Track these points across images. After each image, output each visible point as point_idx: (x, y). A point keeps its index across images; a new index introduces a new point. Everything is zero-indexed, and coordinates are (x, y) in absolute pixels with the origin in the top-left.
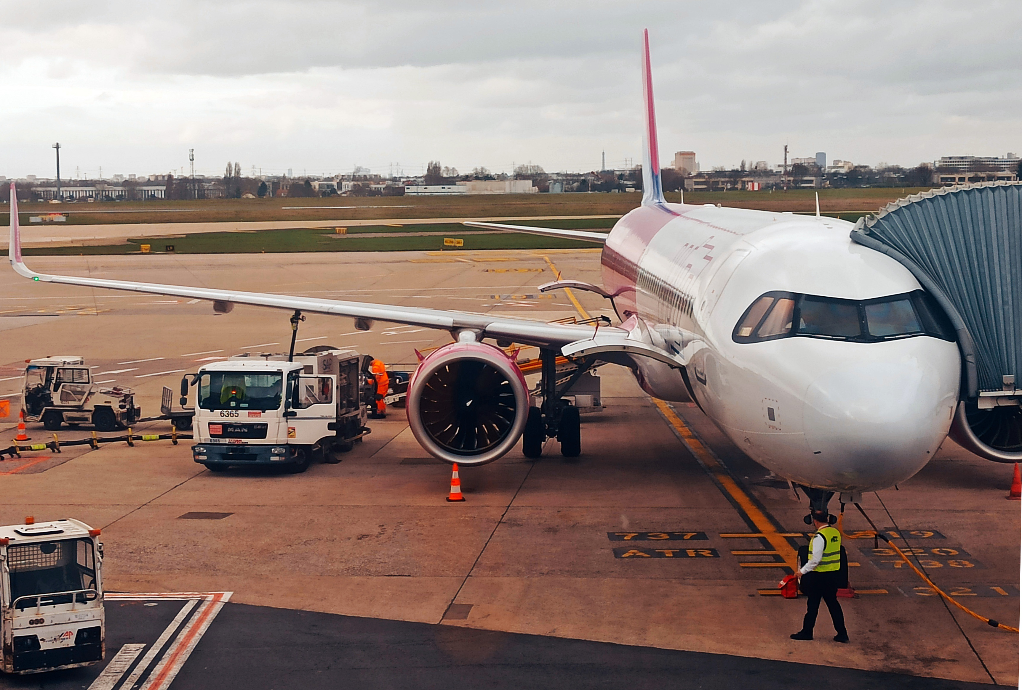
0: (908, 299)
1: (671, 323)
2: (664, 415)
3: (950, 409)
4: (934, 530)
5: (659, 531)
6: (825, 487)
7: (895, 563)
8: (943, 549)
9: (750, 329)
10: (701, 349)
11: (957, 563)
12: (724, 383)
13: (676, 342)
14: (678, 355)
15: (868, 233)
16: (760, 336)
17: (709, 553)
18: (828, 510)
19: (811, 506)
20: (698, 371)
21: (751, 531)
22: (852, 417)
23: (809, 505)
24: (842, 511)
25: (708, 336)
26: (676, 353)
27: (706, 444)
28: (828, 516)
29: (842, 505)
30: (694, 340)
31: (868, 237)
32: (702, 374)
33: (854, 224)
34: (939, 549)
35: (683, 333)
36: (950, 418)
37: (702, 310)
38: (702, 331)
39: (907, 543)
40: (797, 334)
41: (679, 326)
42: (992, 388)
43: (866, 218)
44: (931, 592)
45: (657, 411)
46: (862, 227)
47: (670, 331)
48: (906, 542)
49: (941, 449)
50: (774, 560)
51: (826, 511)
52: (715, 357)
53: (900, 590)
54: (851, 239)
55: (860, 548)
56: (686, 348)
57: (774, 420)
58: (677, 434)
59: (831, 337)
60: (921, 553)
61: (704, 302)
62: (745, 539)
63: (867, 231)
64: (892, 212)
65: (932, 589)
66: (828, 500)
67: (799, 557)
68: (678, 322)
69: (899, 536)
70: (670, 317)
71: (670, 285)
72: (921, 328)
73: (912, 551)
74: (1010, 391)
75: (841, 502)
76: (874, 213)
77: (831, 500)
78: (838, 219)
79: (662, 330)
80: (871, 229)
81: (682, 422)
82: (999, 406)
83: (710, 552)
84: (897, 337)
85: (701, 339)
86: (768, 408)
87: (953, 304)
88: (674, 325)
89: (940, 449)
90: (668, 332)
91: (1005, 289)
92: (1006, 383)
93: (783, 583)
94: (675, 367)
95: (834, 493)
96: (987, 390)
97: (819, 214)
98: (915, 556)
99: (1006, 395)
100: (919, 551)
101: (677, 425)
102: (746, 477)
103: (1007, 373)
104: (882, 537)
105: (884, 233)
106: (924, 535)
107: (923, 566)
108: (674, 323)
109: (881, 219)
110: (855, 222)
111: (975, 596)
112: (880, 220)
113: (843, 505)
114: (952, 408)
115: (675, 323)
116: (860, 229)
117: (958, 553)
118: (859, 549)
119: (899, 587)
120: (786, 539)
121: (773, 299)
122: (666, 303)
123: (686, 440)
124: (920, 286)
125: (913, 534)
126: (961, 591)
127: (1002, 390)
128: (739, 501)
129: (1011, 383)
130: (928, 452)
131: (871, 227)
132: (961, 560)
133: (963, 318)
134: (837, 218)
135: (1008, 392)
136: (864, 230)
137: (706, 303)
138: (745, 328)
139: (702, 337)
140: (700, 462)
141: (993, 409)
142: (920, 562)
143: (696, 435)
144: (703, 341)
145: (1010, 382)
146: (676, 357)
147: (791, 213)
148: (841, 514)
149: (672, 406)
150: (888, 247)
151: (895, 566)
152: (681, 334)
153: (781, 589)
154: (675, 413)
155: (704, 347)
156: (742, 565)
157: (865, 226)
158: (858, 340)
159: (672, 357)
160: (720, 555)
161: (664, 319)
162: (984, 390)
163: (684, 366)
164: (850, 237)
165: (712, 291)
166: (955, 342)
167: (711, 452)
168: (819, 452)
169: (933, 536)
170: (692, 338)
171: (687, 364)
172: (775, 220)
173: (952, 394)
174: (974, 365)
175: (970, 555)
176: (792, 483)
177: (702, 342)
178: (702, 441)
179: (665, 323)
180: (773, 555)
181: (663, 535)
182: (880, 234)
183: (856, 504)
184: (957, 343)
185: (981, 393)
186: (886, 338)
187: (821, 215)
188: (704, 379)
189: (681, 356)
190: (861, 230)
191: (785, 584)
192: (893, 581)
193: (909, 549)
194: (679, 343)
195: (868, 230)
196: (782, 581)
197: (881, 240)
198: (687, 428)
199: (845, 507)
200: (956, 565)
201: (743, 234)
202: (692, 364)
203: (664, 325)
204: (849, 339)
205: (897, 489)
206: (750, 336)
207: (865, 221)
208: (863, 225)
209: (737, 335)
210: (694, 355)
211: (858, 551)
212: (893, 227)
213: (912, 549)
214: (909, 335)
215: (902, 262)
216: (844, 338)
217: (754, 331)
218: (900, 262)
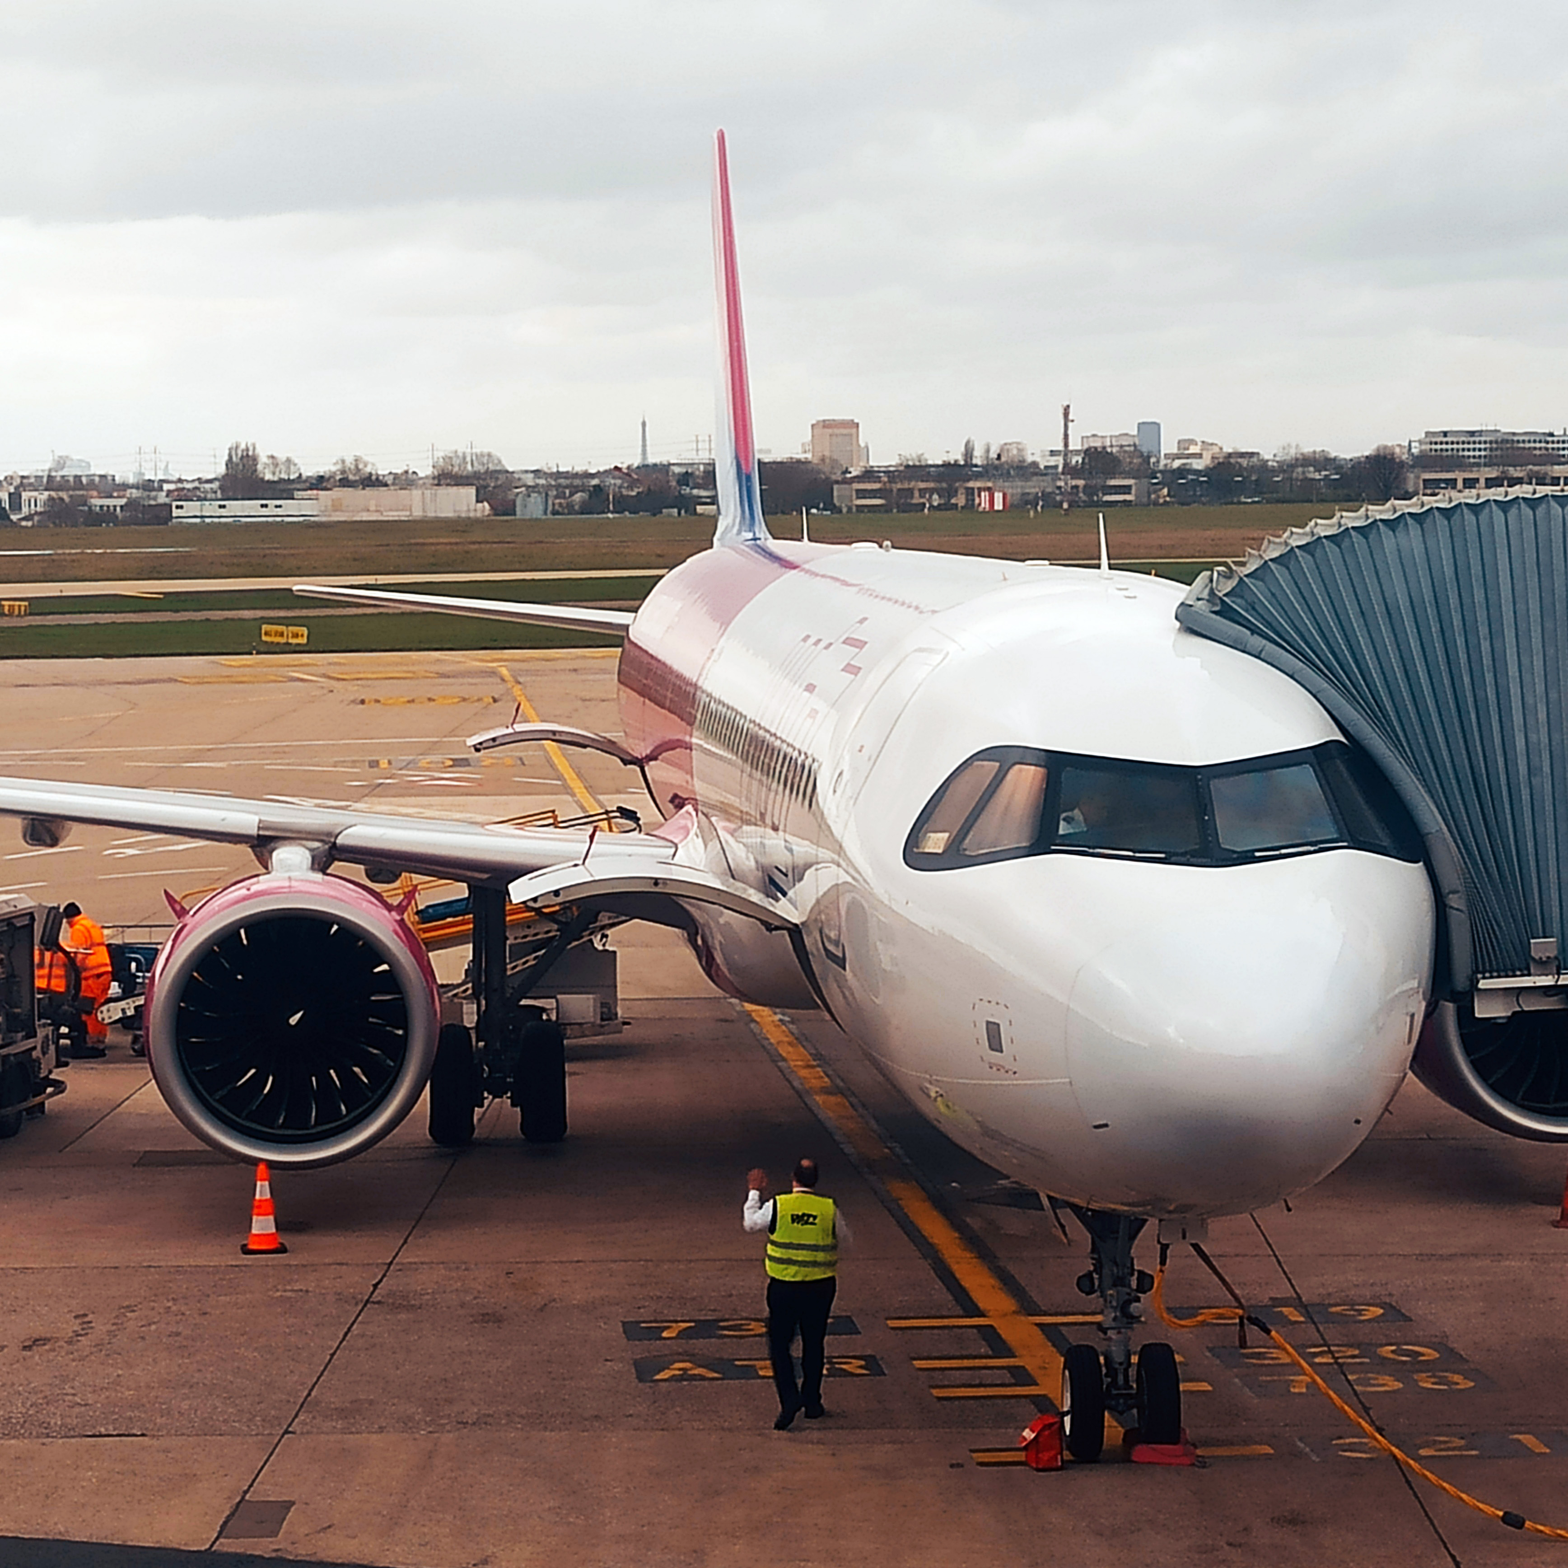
0: (1311, 765)
1: (768, 821)
2: (768, 1039)
3: (1408, 1019)
4: (1385, 1303)
5: (744, 1315)
6: (1126, 1208)
7: (1293, 1381)
8: (1405, 1347)
9: (946, 835)
10: (833, 886)
11: (1433, 1380)
12: (887, 965)
13: (777, 868)
14: (783, 900)
15: (1217, 608)
16: (967, 853)
17: (861, 1367)
18: (1132, 1259)
19: (1093, 1251)
20: (829, 938)
21: (961, 1313)
22: (1181, 1041)
23: (1089, 1250)
24: (1163, 1262)
25: (849, 854)
26: (779, 895)
27: (864, 1106)
28: (1132, 1275)
29: (1162, 1249)
30: (818, 863)
31: (1218, 618)
32: (837, 943)
33: (1188, 588)
34: (1393, 1348)
35: (794, 847)
36: (1409, 1042)
37: (835, 791)
38: (837, 841)
39: (1322, 1335)
41: (785, 831)
42: (1505, 970)
43: (1215, 575)
44: (1373, 1449)
45: (752, 1031)
46: (1205, 595)
47: (766, 842)
48: (1318, 1331)
49: (1391, 1113)
50: (1013, 1381)
51: (1129, 1265)
52: (866, 905)
53: (1301, 1445)
54: (1178, 624)
55: (1214, 1348)
56: (802, 883)
57: (1002, 1051)
58: (796, 1084)
59: (1130, 854)
60: (1354, 1357)
61: (840, 774)
62: (946, 1331)
63: (1214, 604)
64: (1271, 560)
65: (1375, 1443)
66: (1133, 1237)
67: (1067, 1373)
68: (783, 819)
69: (1302, 1319)
70: (766, 809)
71: (768, 731)
72: (1339, 830)
73: (1330, 1352)
74: (1547, 975)
75: (1159, 1242)
76: (1233, 562)
77: (1140, 1235)
78: (1152, 578)
79: (750, 840)
80: (1225, 599)
81: (809, 1057)
82: (1523, 1011)
83: (863, 1363)
84: (1284, 851)
85: (833, 862)
86: (988, 1023)
87: (1415, 774)
88: (775, 829)
89: (1387, 1114)
90: (763, 845)
91: (1533, 737)
92: (1537, 957)
93: (1029, 1435)
94: (777, 928)
95: (1146, 1220)
96: (1495, 974)
97: (1107, 566)
98: (1336, 1363)
99: (1538, 984)
100: (1349, 1353)
101: (799, 1063)
102: (954, 1184)
103: (1541, 934)
104: (1254, 1321)
105: (1254, 609)
106: (1361, 1315)
107: (1356, 1387)
108: (773, 823)
109: (1246, 576)
110: (1190, 584)
111: (1476, 1456)
112: (1245, 579)
113: (1164, 1248)
114: (1412, 1016)
115: (777, 823)
116: (1199, 599)
117: (1438, 1356)
118: (1210, 1350)
119: (1301, 1440)
120: (1042, 1330)
121: (998, 764)
122: (758, 775)
123: (818, 1098)
124: (1339, 732)
125: (1337, 1313)
126: (1442, 1446)
127: (1529, 975)
128: (936, 1241)
129: (1548, 958)
130: (1358, 1122)
131: (1225, 595)
132: (1446, 1371)
133: (1438, 808)
134: (1150, 574)
135: (1544, 978)
136: (1208, 601)
137: (845, 776)
138: (932, 835)
139: (836, 857)
140: (848, 1149)
141: (1508, 1018)
142: (1350, 1377)
143: (841, 1084)
144: (839, 865)
145: (1548, 954)
146: (781, 902)
147: (1047, 562)
148: (1161, 1271)
149: (787, 1019)
150: (1264, 642)
151: (1292, 1390)
152: (791, 851)
153: (1025, 1448)
154: (792, 1034)
155: (840, 882)
156: (935, 1392)
157: (1212, 592)
158: (1193, 860)
159: (772, 905)
160: (886, 1372)
161: (753, 813)
162: (1487, 975)
163: (796, 925)
164: (1177, 618)
165: (858, 748)
166: (1421, 864)
167: (873, 1123)
168: (1106, 1125)
169: (1383, 1315)
170: (814, 860)
171: (804, 919)
172: (1005, 579)
173: (1415, 984)
174: (1463, 916)
175: (1467, 1361)
176: (1050, 1198)
177: (834, 867)
178: (853, 1099)
179: (756, 825)
180: (1008, 1368)
181: (753, 1325)
182: (1247, 611)
183: (1196, 1247)
184: (1425, 864)
185: (1481, 982)
186: (1257, 854)
187: (1111, 567)
188: (840, 955)
189: (790, 901)
190: (1200, 602)
191: (1033, 1436)
192: (1286, 1425)
193: (1326, 1349)
194: (784, 870)
195: (1218, 601)
196: (1027, 1430)
197: (1248, 625)
198: (819, 1069)
199: (1168, 1252)
200: (1433, 1383)
201: (934, 612)
202: (816, 920)
203: (753, 828)
205: (1289, 1210)
206: (944, 852)
207: (1211, 581)
208: (1207, 591)
209: (915, 850)
210: (818, 901)
211: (1208, 1354)
212: (1273, 594)
213: (1333, 1348)
214: (1312, 849)
215: (1296, 676)
216: (1162, 856)
217: (953, 840)
218: (1292, 677)
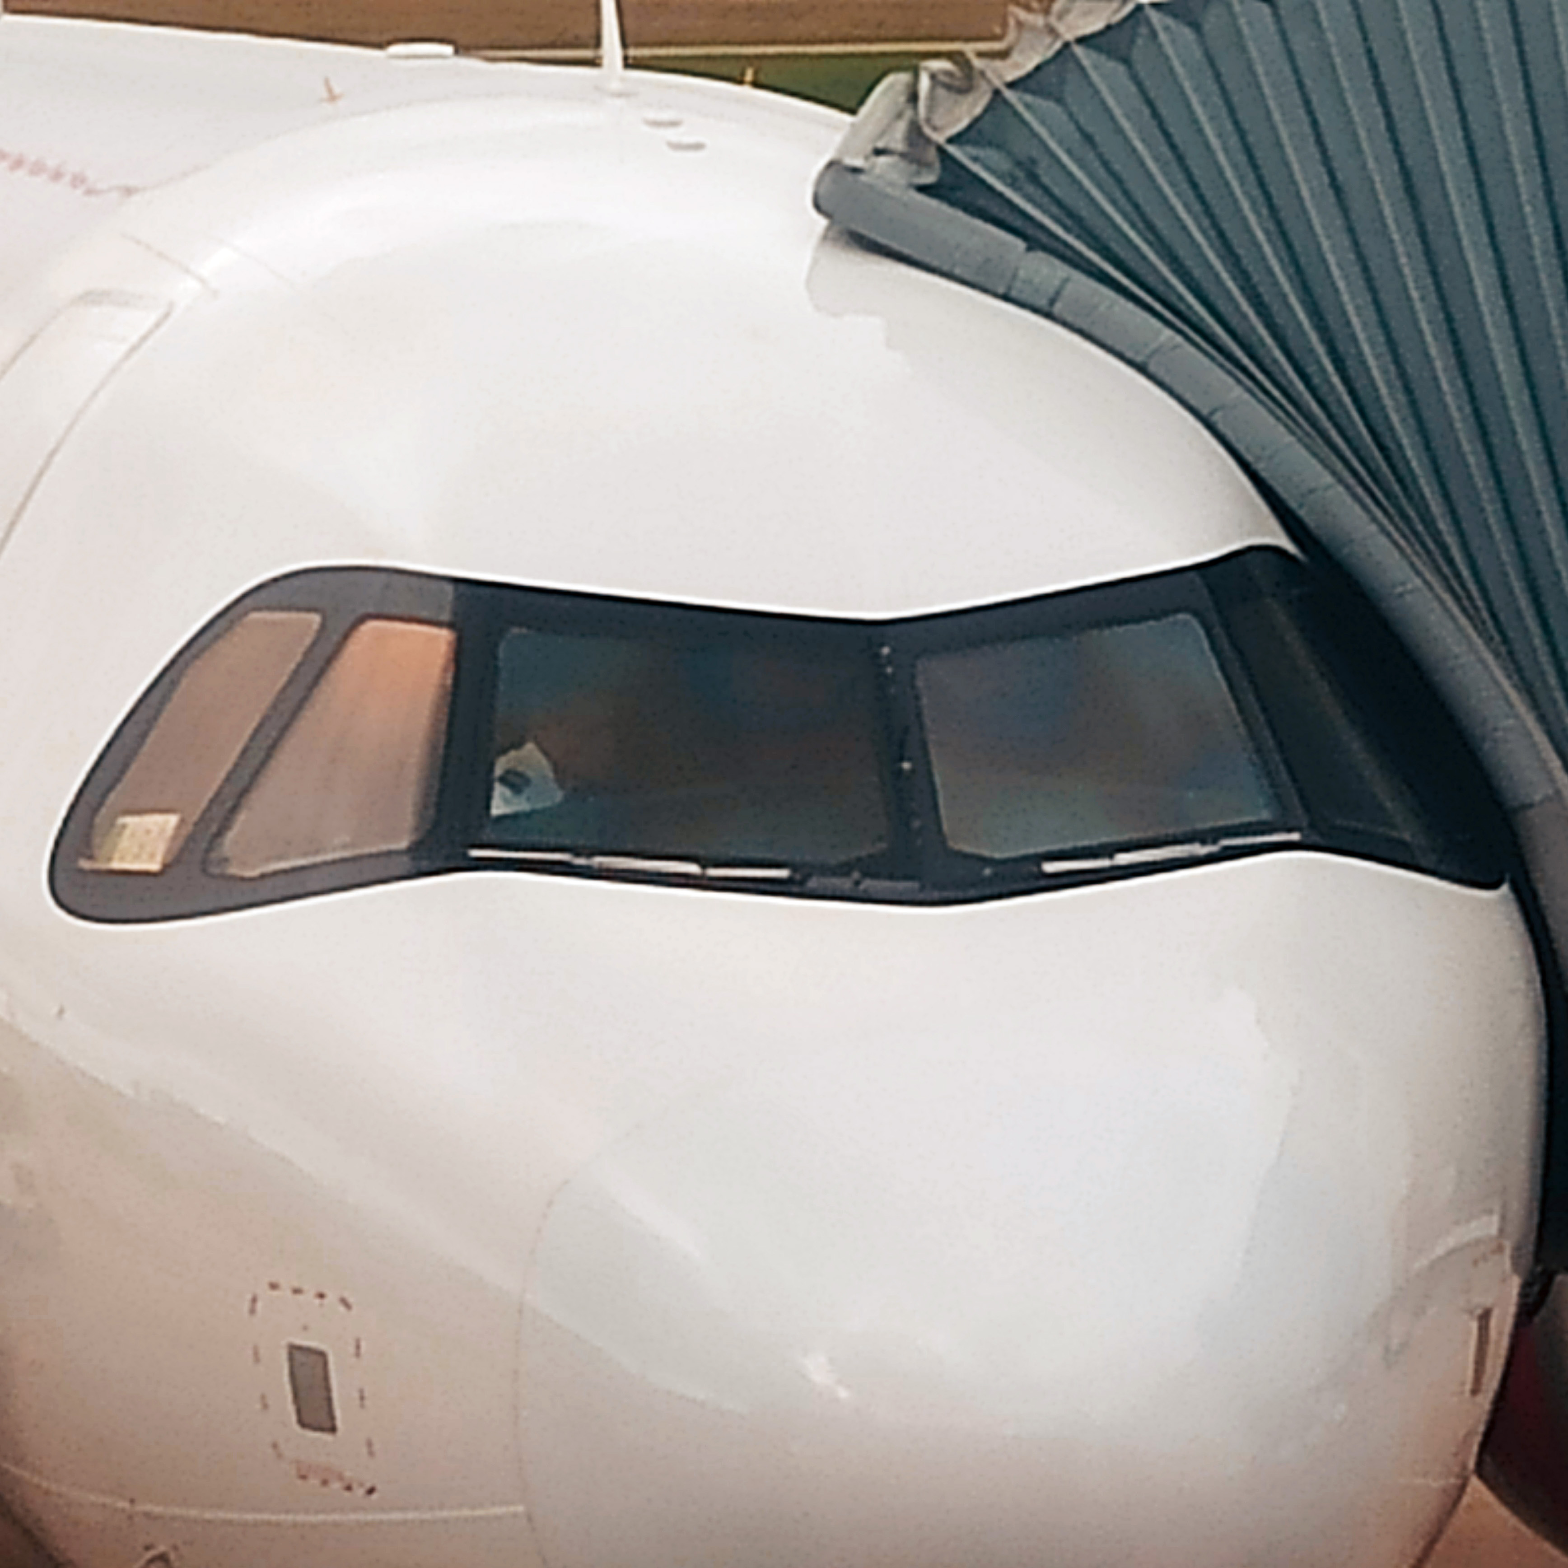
0: (1196, 614)
3: (1474, 1326)
9: (173, 820)
15: (929, 178)
16: (233, 870)
22: (843, 1393)
31: (934, 203)
33: (847, 118)
36: (1475, 1391)
40: (476, 853)
43: (925, 83)
46: (897, 139)
54: (822, 222)
57: (333, 1430)
59: (693, 868)
63: (922, 164)
64: (1081, 40)
72: (1278, 797)
78: (747, 91)
80: (952, 149)
84: (1123, 859)
86: (293, 1349)
87: (1489, 642)
97: (619, 62)
105: (1034, 178)
109: (1011, 85)
110: (853, 111)
112: (1009, 94)
114: (1485, 1318)
116: (878, 152)
121: (315, 619)
124: (1273, 524)
131: (951, 140)
134: (739, 81)
136: (903, 155)
138: (129, 820)
147: (448, 49)
150: (1063, 270)
157: (915, 133)
158: (867, 884)
164: (817, 206)
166: (1505, 889)
172: (333, 98)
173: (1489, 1226)
182: (1013, 184)
184: (1516, 889)
186: (1050, 867)
187: (629, 64)
190: (883, 160)
195: (932, 155)
197: (1018, 223)
201: (129, 191)
204: (813, 884)
206: (166, 867)
207: (913, 98)
208: (901, 127)
209: (85, 864)
212: (1088, 138)
214: (1201, 850)
215: (1152, 368)
216: (783, 873)
217: (191, 838)
218: (1141, 369)
